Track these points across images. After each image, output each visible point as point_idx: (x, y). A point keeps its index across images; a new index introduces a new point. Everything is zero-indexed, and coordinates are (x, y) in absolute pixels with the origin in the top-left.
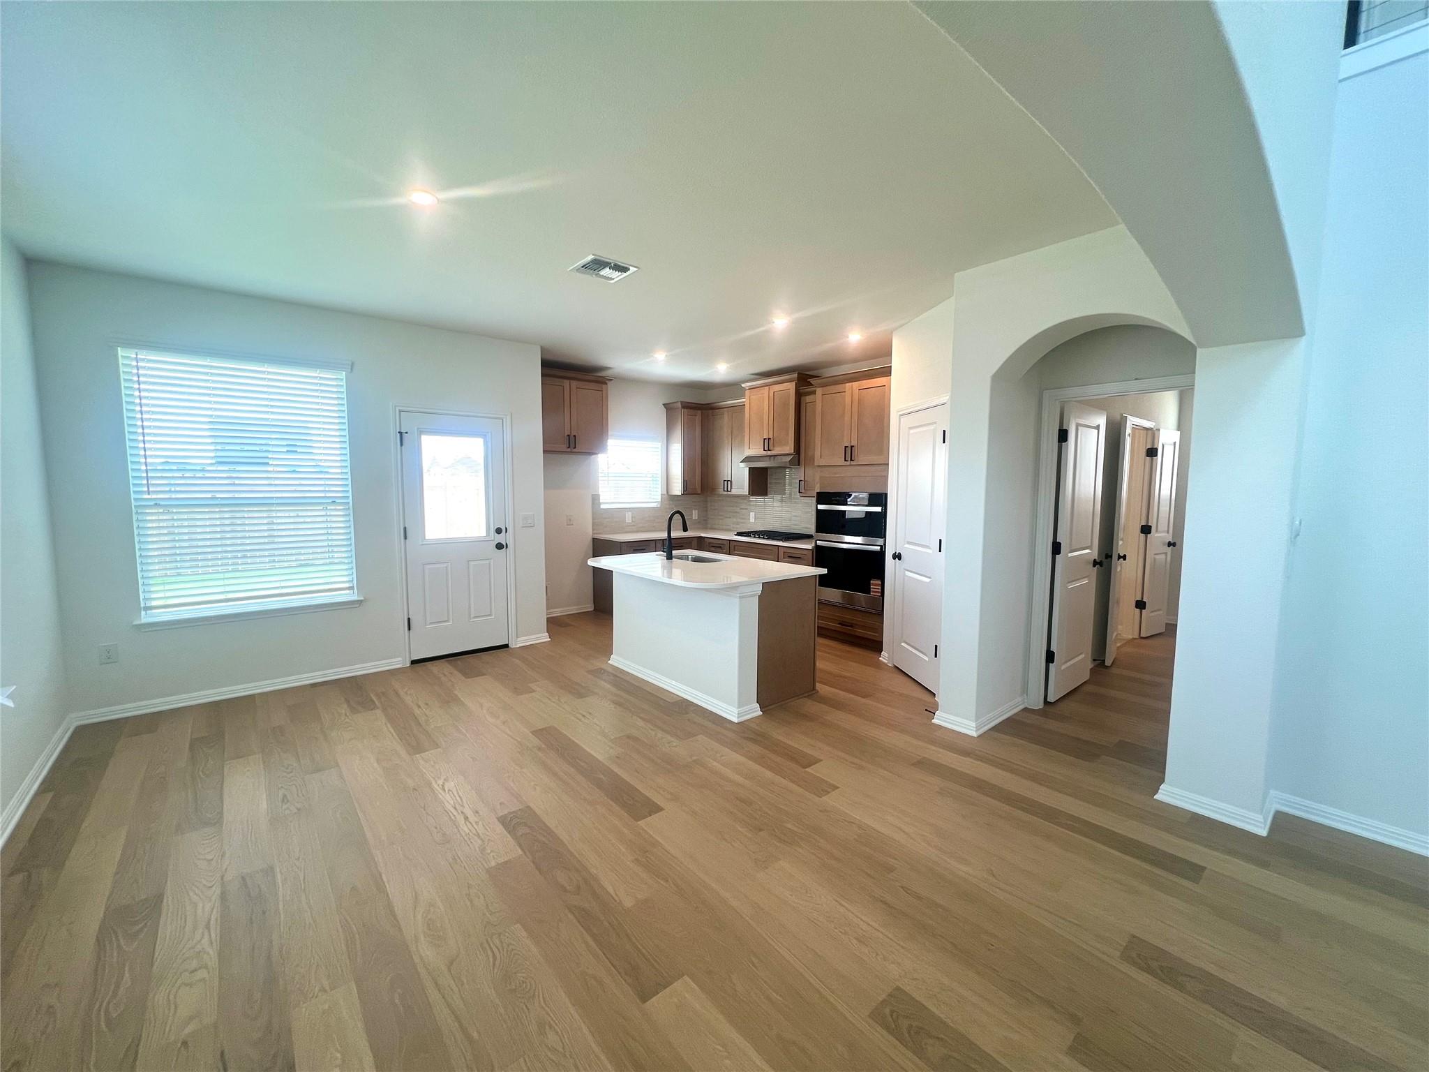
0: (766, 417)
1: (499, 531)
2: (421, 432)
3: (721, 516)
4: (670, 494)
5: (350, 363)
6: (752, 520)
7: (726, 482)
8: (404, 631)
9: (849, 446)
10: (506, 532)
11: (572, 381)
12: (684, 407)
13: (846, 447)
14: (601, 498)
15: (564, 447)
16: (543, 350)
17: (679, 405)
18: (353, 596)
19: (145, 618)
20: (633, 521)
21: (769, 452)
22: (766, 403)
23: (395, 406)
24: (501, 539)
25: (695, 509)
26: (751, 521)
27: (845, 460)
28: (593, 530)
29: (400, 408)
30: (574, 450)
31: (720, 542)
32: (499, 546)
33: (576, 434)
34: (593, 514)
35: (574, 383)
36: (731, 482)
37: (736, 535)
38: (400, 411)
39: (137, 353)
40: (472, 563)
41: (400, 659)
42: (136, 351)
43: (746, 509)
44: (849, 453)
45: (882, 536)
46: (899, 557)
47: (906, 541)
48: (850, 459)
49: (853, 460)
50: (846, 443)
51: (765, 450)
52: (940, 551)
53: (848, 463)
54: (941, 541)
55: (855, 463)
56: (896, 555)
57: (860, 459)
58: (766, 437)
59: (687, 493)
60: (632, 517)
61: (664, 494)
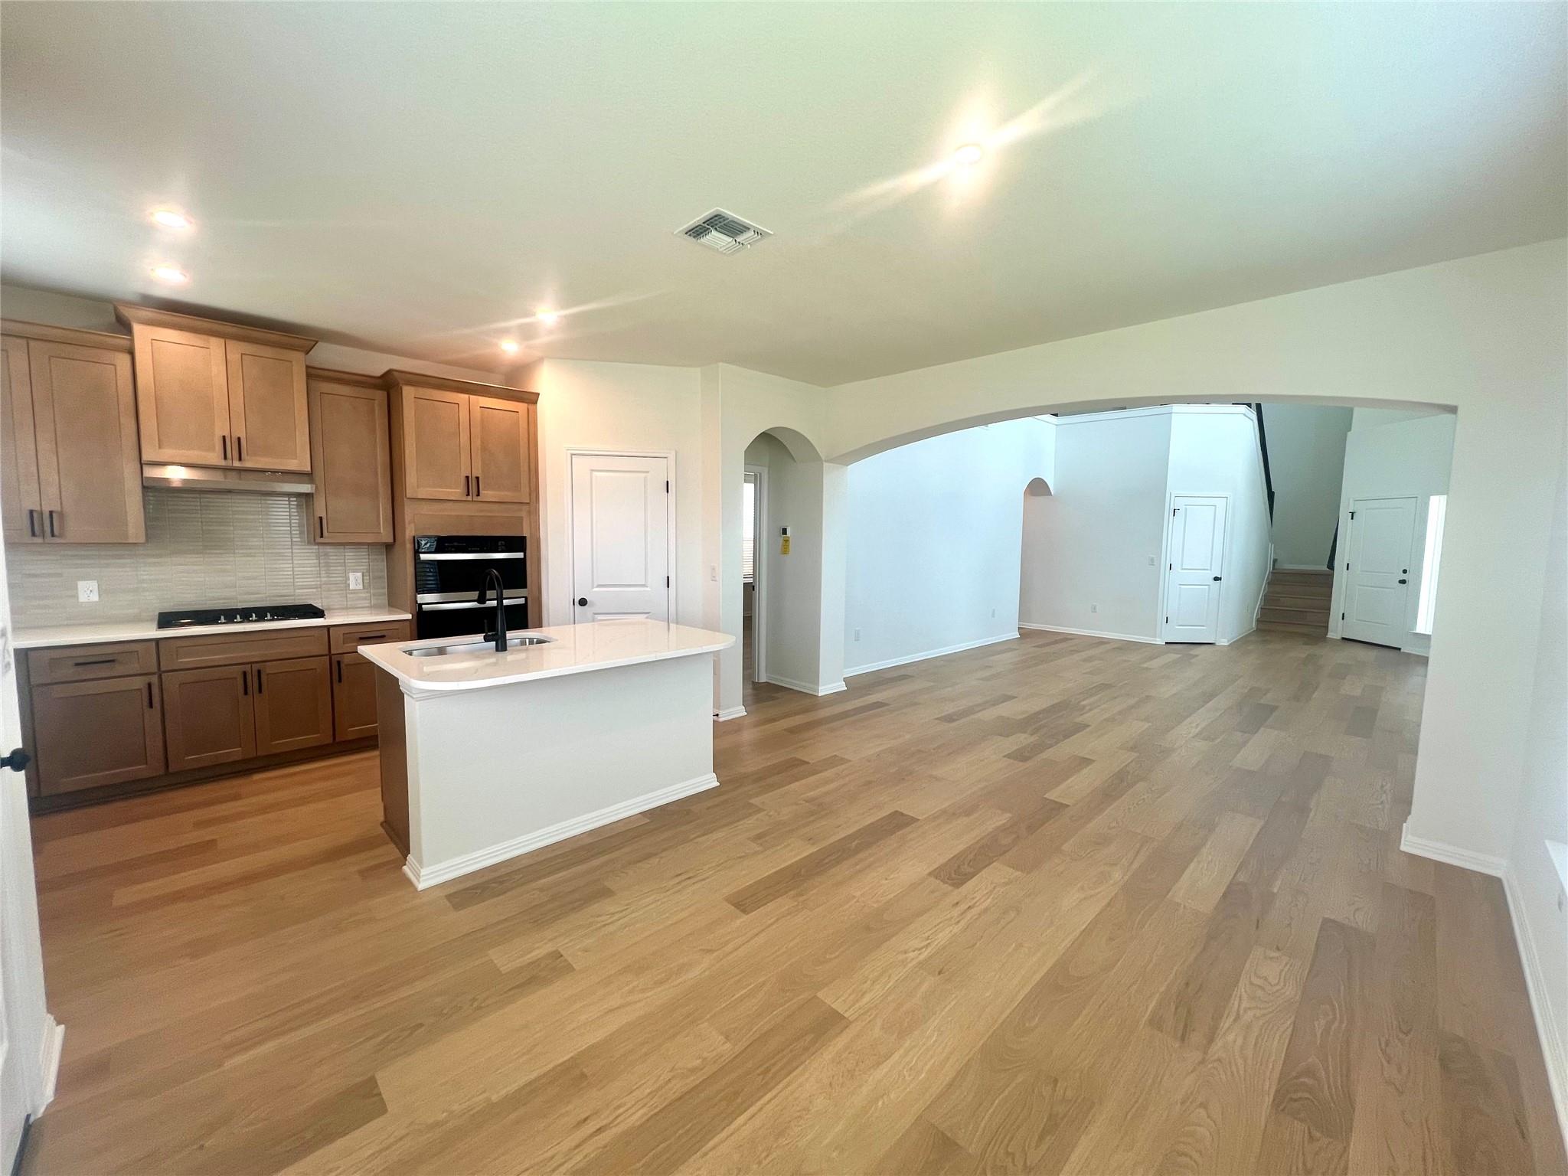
0: (218, 396)
9: (471, 476)
13: (466, 477)
21: (237, 463)
22: (218, 370)
27: (467, 495)
36: (61, 514)
44: (473, 486)
45: (524, 586)
46: (583, 602)
47: (595, 585)
48: (475, 493)
49: (478, 495)
50: (465, 472)
51: (225, 458)
52: (668, 587)
53: (470, 498)
54: (668, 577)
55: (479, 499)
56: (577, 601)
57: (487, 494)
58: (227, 433)
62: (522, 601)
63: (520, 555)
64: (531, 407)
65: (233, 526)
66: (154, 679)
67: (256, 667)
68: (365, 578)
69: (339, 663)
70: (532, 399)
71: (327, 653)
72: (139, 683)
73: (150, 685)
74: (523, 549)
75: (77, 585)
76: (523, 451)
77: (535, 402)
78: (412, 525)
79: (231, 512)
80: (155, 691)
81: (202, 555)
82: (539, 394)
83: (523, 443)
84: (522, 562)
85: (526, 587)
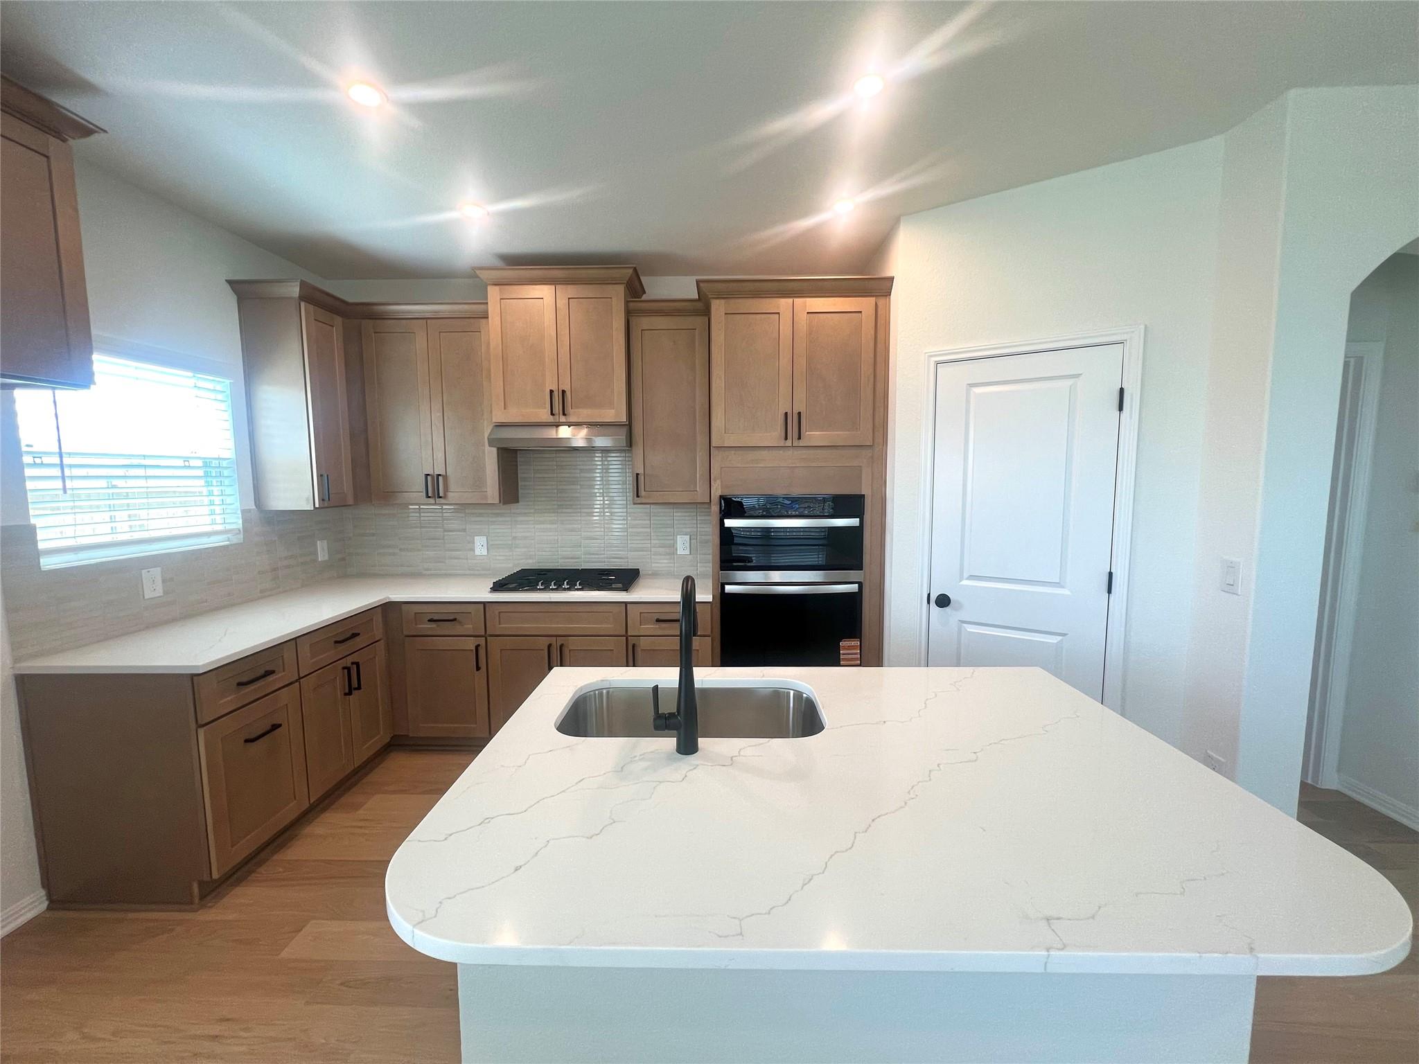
0: (549, 348)
4: (268, 509)
6: (480, 551)
7: (431, 477)
9: (792, 411)
13: (785, 414)
20: (166, 593)
21: (563, 418)
25: (321, 539)
27: (785, 439)
31: (455, 608)
36: (445, 477)
37: (489, 590)
44: (793, 425)
45: (859, 567)
46: (943, 601)
47: (966, 575)
48: (796, 435)
49: (799, 438)
50: (784, 406)
51: (552, 414)
52: (1109, 591)
53: (789, 443)
54: (1110, 574)
55: (801, 443)
56: (933, 598)
57: (814, 436)
58: (554, 388)
59: (326, 505)
60: (164, 581)
61: (250, 511)
62: (854, 588)
63: (853, 522)
64: (881, 301)
65: (580, 485)
66: (482, 641)
67: (560, 641)
68: (692, 541)
69: (634, 646)
70: (881, 288)
71: (624, 633)
72: (470, 644)
73: (477, 647)
74: (859, 512)
75: (474, 539)
76: (866, 370)
77: (887, 293)
78: (718, 482)
79: (578, 471)
80: (482, 652)
81: (556, 514)
82: (893, 278)
83: (867, 355)
84: (857, 533)
85: (862, 570)
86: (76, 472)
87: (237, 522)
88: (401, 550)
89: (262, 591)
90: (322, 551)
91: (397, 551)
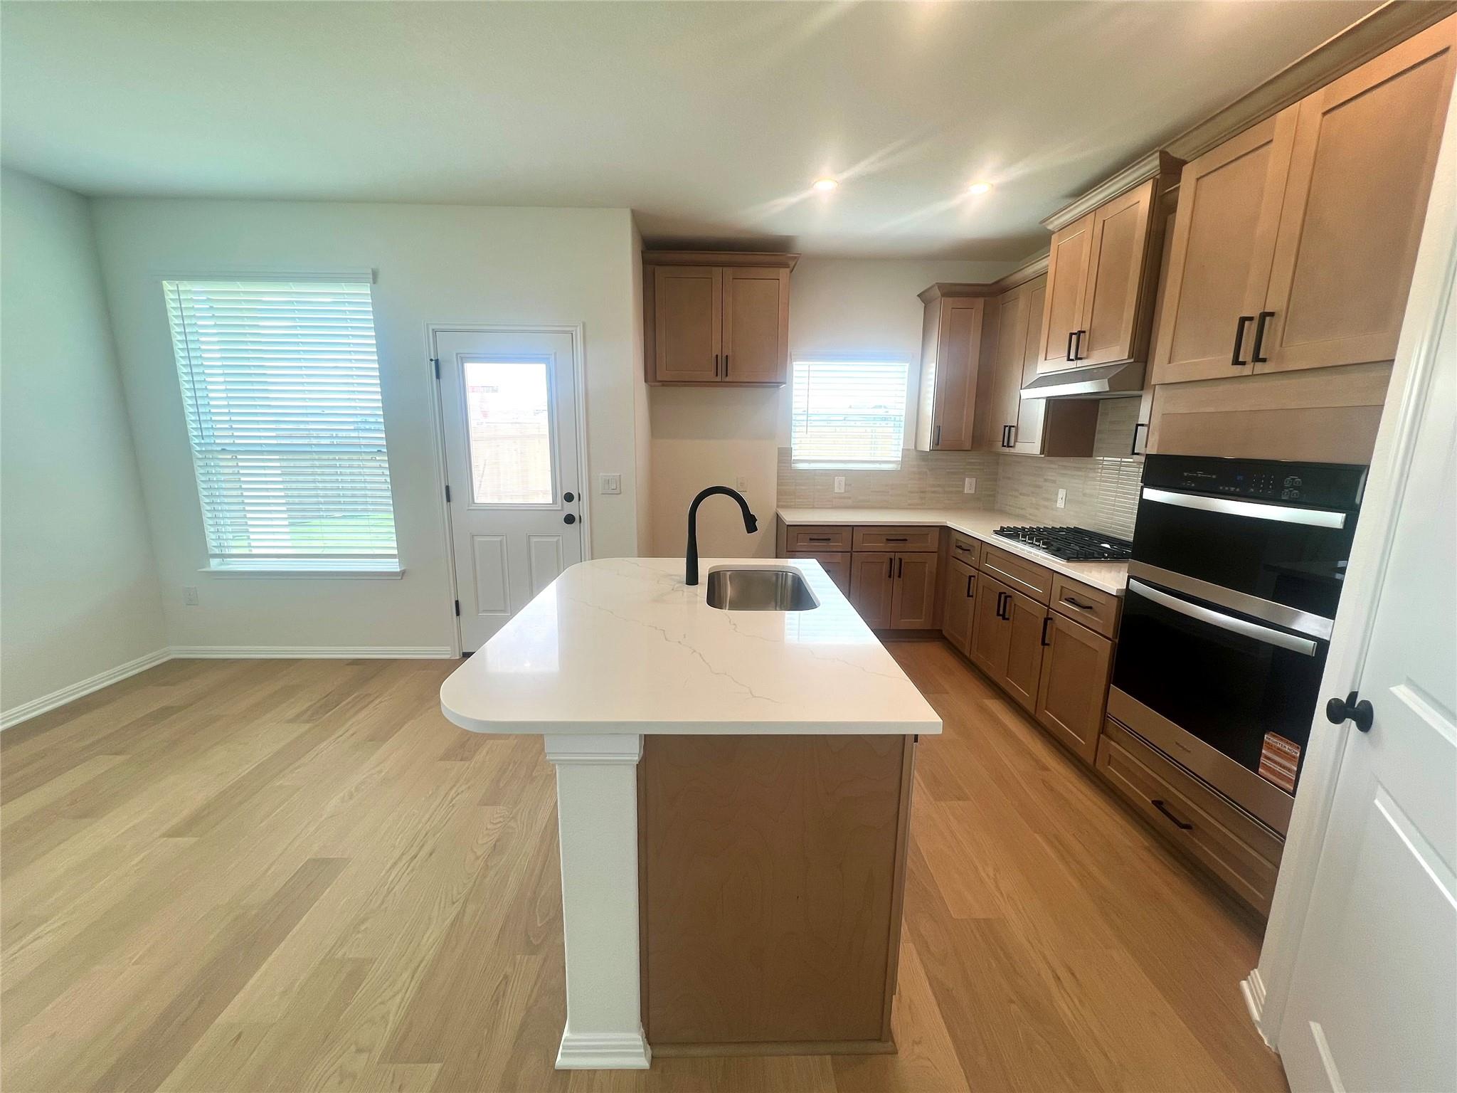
0: (1081, 287)
1: (569, 498)
2: (463, 359)
3: (1017, 490)
4: (919, 449)
5: (370, 271)
6: (1060, 504)
7: (1007, 429)
8: (452, 616)
9: (1255, 313)
10: (579, 500)
11: (725, 269)
12: (944, 295)
13: (1243, 320)
14: (794, 453)
15: (710, 375)
16: (638, 218)
17: (937, 293)
18: (393, 566)
19: (215, 565)
20: (845, 492)
21: (1079, 363)
22: (1086, 249)
23: (427, 325)
24: (571, 508)
25: (970, 476)
26: (1058, 505)
27: (1236, 361)
28: (778, 500)
29: (436, 327)
30: (727, 379)
31: (970, 541)
32: (570, 519)
33: (730, 354)
34: (780, 478)
35: (728, 271)
36: (1016, 427)
37: (996, 532)
38: (435, 332)
39: (177, 285)
40: (534, 540)
41: (448, 648)
42: (177, 282)
43: (1054, 482)
50: (1249, 309)
51: (1070, 359)
55: (1269, 367)
58: (1076, 330)
59: (939, 447)
60: (846, 485)
61: (908, 450)
63: (1334, 519)
66: (976, 574)
86: (815, 423)
87: (898, 456)
88: (1021, 494)
89: (909, 505)
90: (969, 486)
91: (1016, 494)
